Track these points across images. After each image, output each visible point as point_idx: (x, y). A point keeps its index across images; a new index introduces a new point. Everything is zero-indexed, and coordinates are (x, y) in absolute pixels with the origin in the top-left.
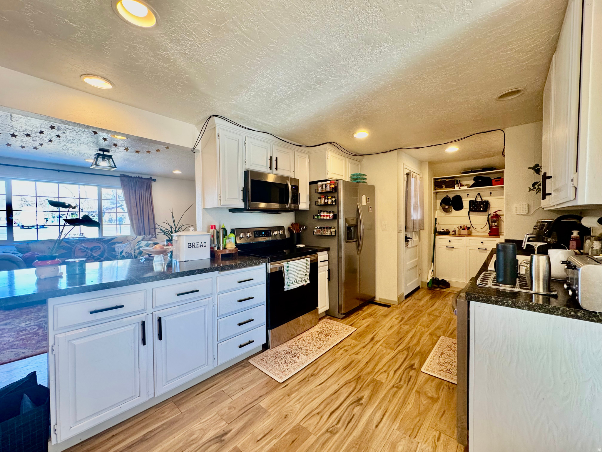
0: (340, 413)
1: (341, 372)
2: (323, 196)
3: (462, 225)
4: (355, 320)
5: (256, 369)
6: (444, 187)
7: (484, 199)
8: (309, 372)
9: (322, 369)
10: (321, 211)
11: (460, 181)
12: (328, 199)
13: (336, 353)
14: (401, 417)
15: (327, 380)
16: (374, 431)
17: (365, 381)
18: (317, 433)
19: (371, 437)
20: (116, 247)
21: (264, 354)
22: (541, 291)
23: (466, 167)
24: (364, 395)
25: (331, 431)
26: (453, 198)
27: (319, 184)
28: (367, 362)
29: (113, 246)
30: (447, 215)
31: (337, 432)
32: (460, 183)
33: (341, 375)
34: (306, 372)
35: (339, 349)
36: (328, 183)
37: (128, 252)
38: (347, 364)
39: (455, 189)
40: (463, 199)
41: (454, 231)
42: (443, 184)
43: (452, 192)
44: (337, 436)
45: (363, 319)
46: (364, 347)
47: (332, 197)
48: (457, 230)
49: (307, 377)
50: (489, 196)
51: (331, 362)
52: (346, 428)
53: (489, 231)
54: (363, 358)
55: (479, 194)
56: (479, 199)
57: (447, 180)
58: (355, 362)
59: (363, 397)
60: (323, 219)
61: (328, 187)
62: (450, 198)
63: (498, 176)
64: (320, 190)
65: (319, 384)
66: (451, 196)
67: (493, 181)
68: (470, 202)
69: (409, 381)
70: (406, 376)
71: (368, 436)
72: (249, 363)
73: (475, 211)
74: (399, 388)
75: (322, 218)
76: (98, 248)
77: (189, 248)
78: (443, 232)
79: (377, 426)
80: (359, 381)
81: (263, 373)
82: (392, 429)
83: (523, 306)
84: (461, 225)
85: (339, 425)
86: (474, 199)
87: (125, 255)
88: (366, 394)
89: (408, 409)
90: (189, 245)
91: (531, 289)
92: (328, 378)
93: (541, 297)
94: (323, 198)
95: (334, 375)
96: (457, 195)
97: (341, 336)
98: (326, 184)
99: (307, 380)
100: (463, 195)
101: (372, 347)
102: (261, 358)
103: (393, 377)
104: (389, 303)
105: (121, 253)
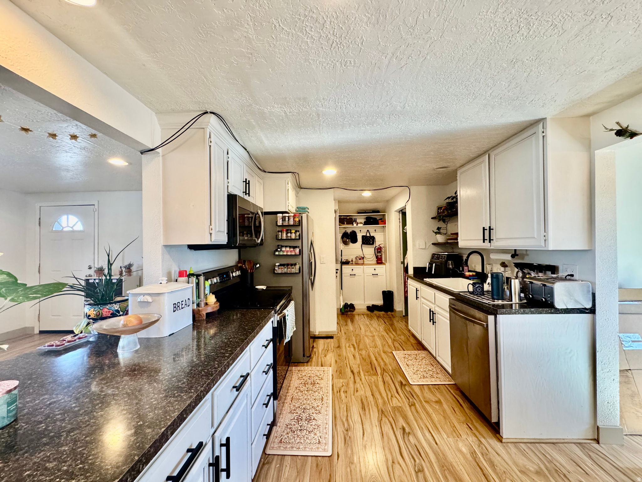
0: (406, 451)
1: (365, 414)
2: (285, 230)
3: (358, 256)
4: (320, 360)
5: (286, 456)
6: (345, 223)
7: (372, 235)
8: (340, 429)
9: (347, 420)
10: (282, 246)
11: (356, 219)
12: (291, 233)
13: (340, 398)
14: (439, 426)
15: (363, 428)
16: (439, 448)
17: (389, 412)
18: (412, 479)
19: (444, 455)
21: (276, 435)
22: (517, 301)
23: (361, 208)
24: (402, 423)
25: (418, 470)
26: (350, 233)
27: (279, 216)
28: (372, 395)
30: (346, 247)
31: (422, 467)
32: (356, 221)
33: (369, 416)
34: (338, 430)
35: (339, 393)
36: (291, 216)
38: (361, 404)
39: (353, 225)
40: (357, 234)
41: (352, 261)
42: (345, 221)
43: (349, 228)
44: (426, 469)
45: (325, 356)
46: (355, 382)
47: (296, 231)
48: (354, 260)
49: (346, 436)
50: (374, 233)
51: (347, 408)
52: (423, 460)
53: (375, 259)
54: (365, 392)
55: (368, 230)
56: (368, 235)
57: (348, 218)
58: (363, 399)
59: (403, 426)
60: (287, 255)
61: (292, 219)
62: (348, 233)
63: (381, 217)
64: (280, 223)
65: (362, 436)
66: (349, 231)
67: (380, 221)
68: (363, 236)
69: (413, 396)
70: (408, 394)
71: (441, 455)
72: (269, 455)
73: (367, 244)
74: (414, 405)
75: (285, 253)
77: (174, 311)
78: (345, 262)
79: (436, 444)
80: (386, 414)
81: (299, 457)
82: (446, 440)
83: (529, 312)
84: (356, 256)
85: (417, 461)
86: (365, 234)
88: (401, 422)
89: (436, 419)
90: (174, 307)
91: (511, 301)
92: (363, 425)
93: (517, 305)
94: (285, 232)
95: (363, 420)
96: (353, 231)
97: (327, 380)
98: (288, 217)
99: (348, 438)
100: (357, 231)
101: (361, 380)
102: (277, 441)
103: (401, 397)
104: (330, 334)
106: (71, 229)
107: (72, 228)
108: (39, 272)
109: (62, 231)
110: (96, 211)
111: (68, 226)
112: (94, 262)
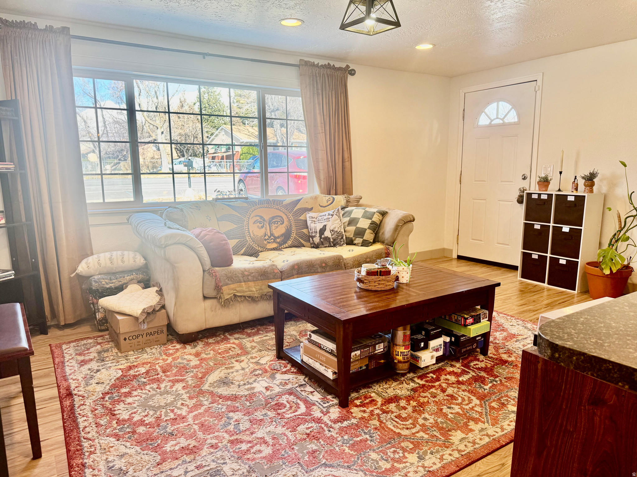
20: (308, 219)
29: (302, 218)
37: (336, 230)
76: (278, 219)
87: (330, 236)
105: (322, 231)
106: (501, 122)
107: (502, 119)
108: (460, 181)
109: (490, 126)
110: (539, 89)
111: (497, 118)
112: (530, 169)
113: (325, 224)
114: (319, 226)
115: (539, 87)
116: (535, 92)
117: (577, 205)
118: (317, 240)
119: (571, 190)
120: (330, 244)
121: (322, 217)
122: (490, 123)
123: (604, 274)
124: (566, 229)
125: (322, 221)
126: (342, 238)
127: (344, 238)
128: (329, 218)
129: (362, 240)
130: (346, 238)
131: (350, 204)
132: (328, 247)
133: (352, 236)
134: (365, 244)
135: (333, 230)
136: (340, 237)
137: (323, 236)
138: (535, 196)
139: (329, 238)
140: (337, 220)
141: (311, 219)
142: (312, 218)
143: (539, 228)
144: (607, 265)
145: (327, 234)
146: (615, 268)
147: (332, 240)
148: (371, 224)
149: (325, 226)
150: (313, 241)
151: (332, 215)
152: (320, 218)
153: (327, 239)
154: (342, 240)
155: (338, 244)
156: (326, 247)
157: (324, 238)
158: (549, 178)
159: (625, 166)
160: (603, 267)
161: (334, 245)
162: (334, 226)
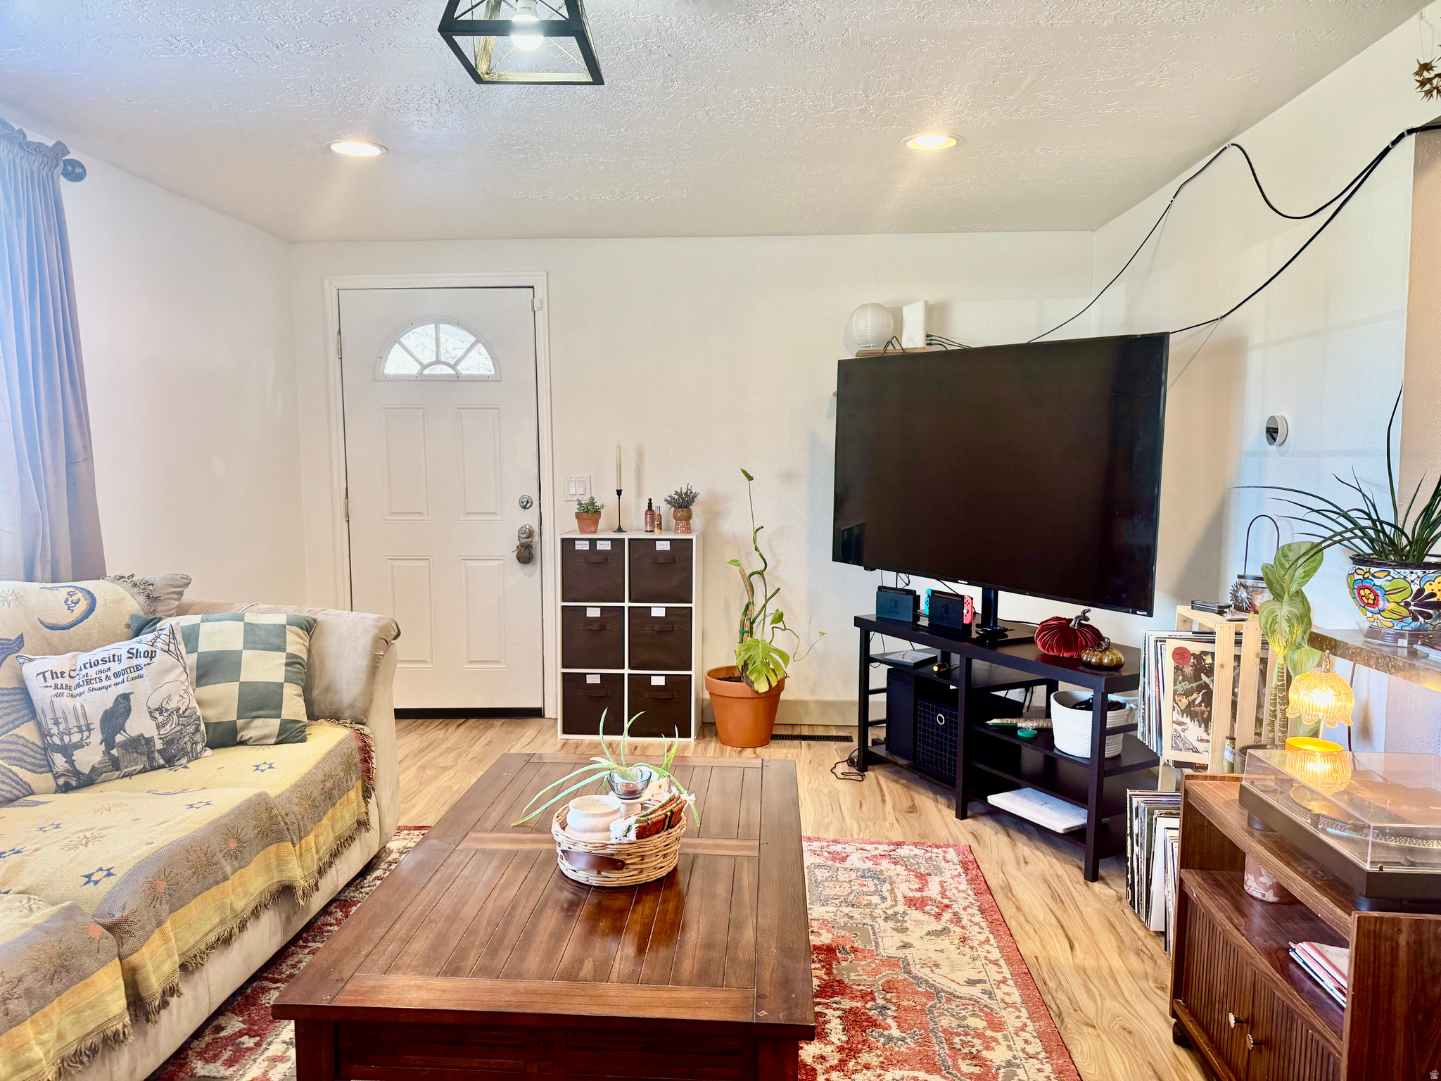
20: (34, 684)
37: (172, 705)
87: (149, 730)
106: (451, 371)
107: (453, 367)
108: (347, 515)
109: (421, 380)
110: (541, 308)
111: (438, 362)
112: (537, 485)
113: (122, 689)
114: (97, 703)
115: (541, 301)
116: (532, 313)
117: (677, 558)
118: (90, 756)
119: (644, 528)
120: (151, 758)
121: (101, 667)
122: (421, 374)
123: (757, 692)
124: (658, 611)
125: (105, 683)
126: (197, 730)
127: (203, 727)
128: (138, 668)
129: (277, 722)
130: (207, 725)
131: (161, 608)
132: (144, 771)
133: (232, 716)
134: (291, 734)
135: (160, 710)
136: (191, 729)
137: (119, 738)
138: (582, 546)
139: (149, 741)
140: (171, 669)
141: (51, 682)
142: (54, 675)
143: (598, 614)
144: (760, 673)
145: (139, 725)
146: (774, 676)
147: (159, 745)
148: (287, 664)
149: (126, 697)
150: (72, 763)
151: (151, 655)
152: (92, 672)
153: (140, 744)
154: (198, 737)
155: (186, 754)
156: (130, 775)
157: (124, 745)
158: (598, 504)
159: (750, 478)
160: (752, 678)
161: (170, 762)
162: (164, 692)
